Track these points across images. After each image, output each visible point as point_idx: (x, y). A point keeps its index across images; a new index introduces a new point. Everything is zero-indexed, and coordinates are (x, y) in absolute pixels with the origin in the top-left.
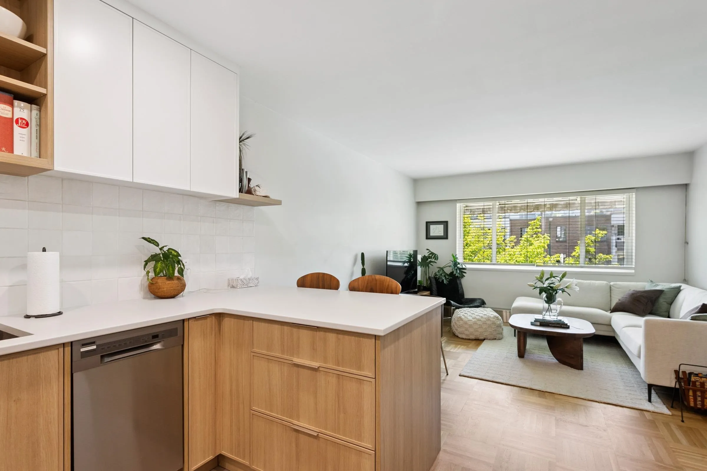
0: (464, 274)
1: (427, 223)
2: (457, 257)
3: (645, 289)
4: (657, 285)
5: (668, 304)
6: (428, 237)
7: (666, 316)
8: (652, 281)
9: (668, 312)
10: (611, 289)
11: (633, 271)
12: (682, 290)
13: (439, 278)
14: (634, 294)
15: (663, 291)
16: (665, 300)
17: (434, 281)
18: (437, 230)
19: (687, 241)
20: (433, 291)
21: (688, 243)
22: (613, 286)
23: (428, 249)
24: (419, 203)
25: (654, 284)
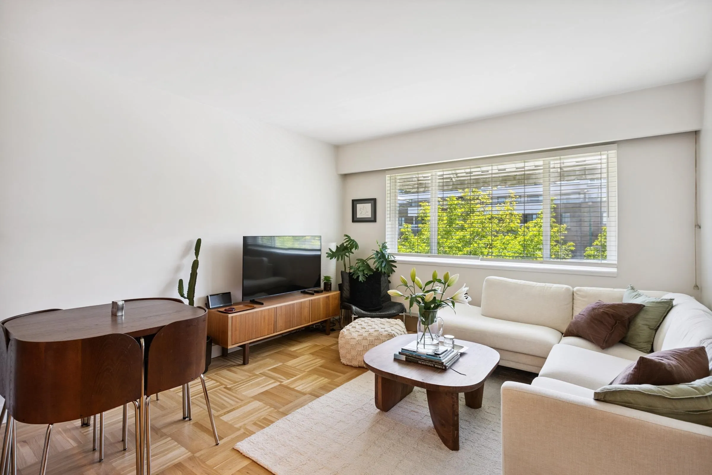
0: (394, 268)
1: (353, 201)
2: (386, 246)
3: (622, 299)
4: (639, 295)
5: (651, 329)
6: (355, 220)
7: (647, 350)
8: (633, 288)
9: (652, 343)
10: (574, 298)
11: (615, 270)
12: (675, 306)
13: (353, 274)
14: (596, 308)
15: (644, 306)
16: (645, 322)
17: (347, 278)
18: (364, 211)
19: (699, 225)
20: (344, 291)
21: (700, 227)
22: (577, 294)
23: (346, 236)
24: (345, 176)
25: (635, 293)
